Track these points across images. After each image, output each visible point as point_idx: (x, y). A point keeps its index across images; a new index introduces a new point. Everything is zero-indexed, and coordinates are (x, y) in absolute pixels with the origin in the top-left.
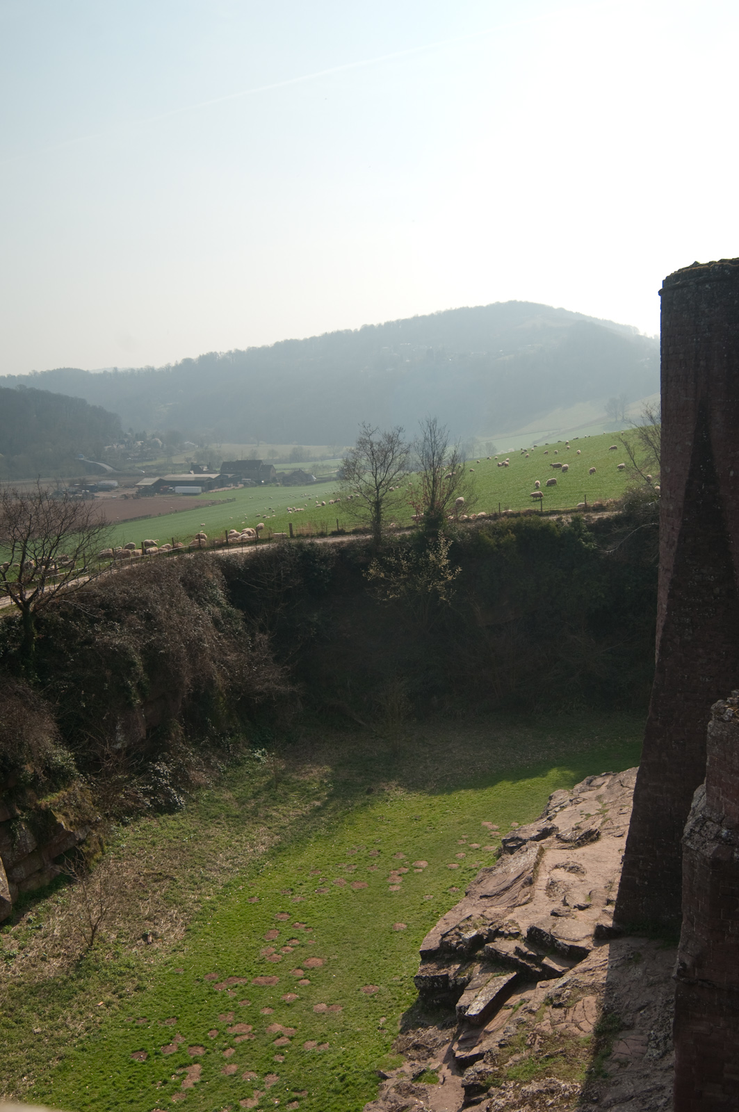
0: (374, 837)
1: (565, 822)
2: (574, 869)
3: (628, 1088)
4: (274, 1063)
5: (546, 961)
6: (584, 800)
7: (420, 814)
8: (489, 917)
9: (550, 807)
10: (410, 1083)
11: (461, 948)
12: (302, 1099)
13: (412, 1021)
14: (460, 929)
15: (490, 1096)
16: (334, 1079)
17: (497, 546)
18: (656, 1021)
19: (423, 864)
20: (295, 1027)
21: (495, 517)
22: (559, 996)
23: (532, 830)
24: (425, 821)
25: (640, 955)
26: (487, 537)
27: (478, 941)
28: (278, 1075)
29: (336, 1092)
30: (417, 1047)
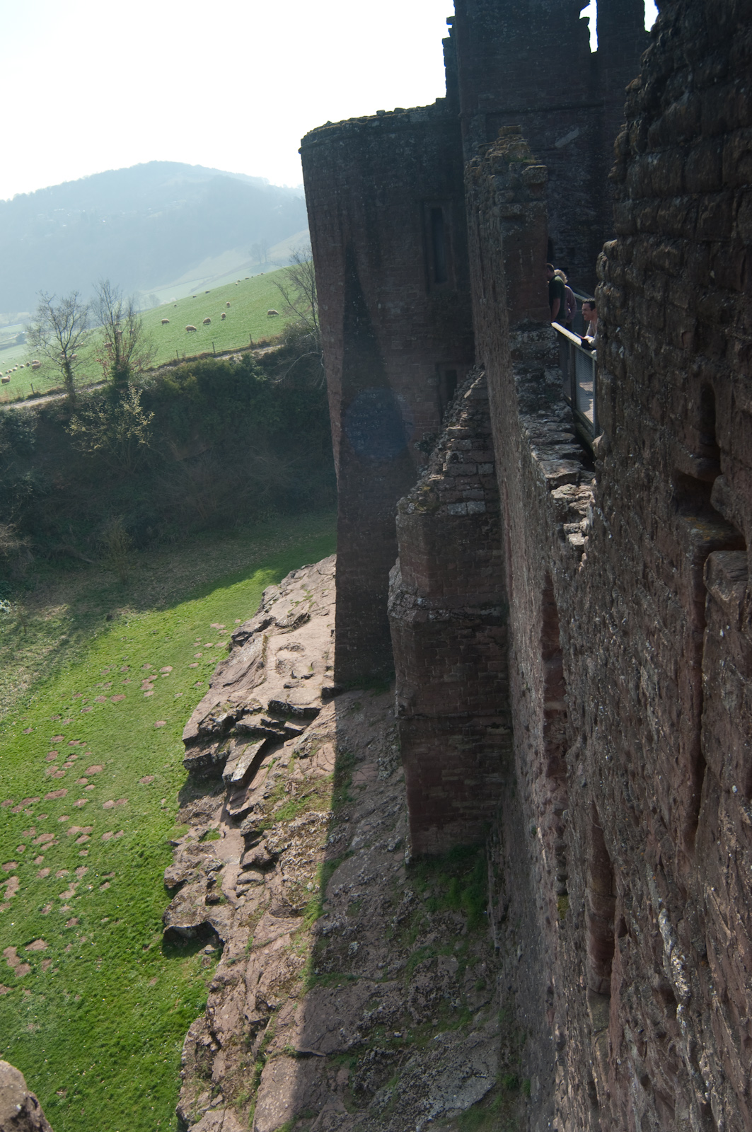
0: (121, 656)
1: (280, 612)
2: (295, 648)
3: (370, 805)
4: (80, 858)
5: (287, 725)
6: (291, 591)
7: (157, 628)
8: (234, 700)
9: (265, 602)
10: (197, 844)
11: (217, 730)
12: (111, 879)
13: (187, 796)
14: (213, 715)
15: (265, 837)
16: (134, 857)
17: (181, 389)
18: (381, 751)
19: (169, 669)
20: (91, 825)
21: (175, 363)
22: (303, 749)
23: (255, 623)
24: (162, 633)
25: (359, 704)
26: (171, 382)
27: (230, 722)
28: (86, 866)
29: (138, 866)
30: (197, 815)
